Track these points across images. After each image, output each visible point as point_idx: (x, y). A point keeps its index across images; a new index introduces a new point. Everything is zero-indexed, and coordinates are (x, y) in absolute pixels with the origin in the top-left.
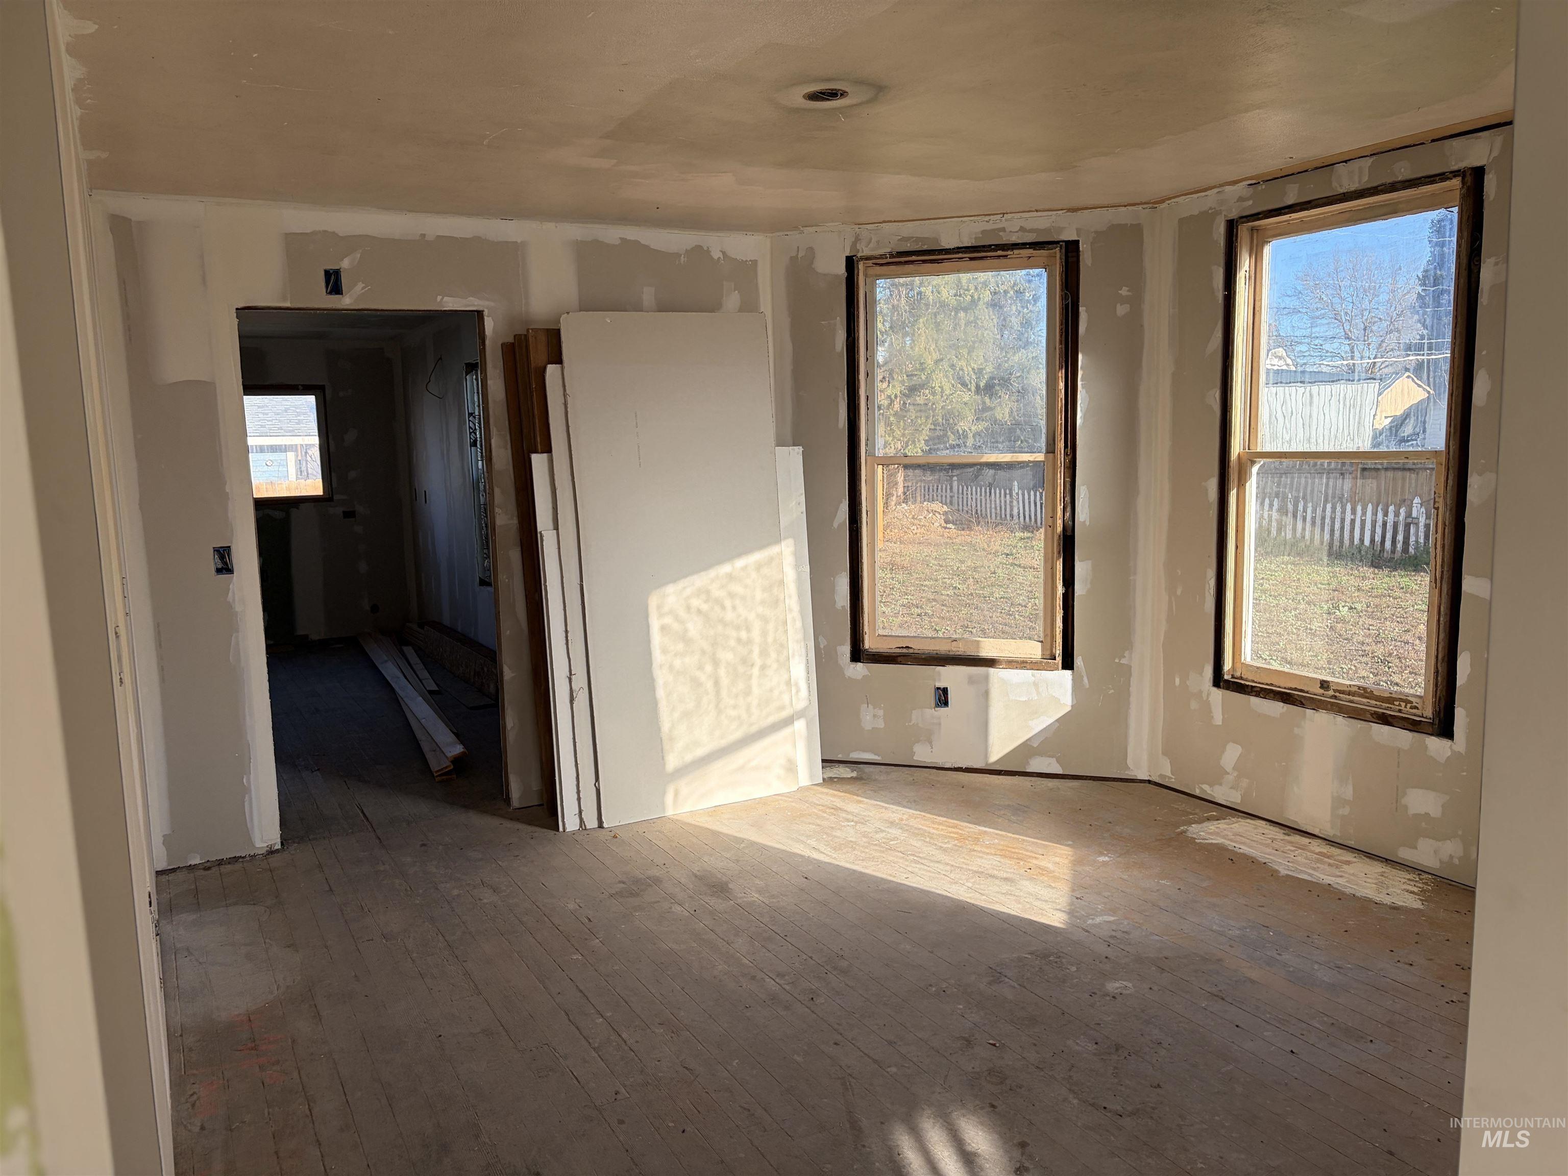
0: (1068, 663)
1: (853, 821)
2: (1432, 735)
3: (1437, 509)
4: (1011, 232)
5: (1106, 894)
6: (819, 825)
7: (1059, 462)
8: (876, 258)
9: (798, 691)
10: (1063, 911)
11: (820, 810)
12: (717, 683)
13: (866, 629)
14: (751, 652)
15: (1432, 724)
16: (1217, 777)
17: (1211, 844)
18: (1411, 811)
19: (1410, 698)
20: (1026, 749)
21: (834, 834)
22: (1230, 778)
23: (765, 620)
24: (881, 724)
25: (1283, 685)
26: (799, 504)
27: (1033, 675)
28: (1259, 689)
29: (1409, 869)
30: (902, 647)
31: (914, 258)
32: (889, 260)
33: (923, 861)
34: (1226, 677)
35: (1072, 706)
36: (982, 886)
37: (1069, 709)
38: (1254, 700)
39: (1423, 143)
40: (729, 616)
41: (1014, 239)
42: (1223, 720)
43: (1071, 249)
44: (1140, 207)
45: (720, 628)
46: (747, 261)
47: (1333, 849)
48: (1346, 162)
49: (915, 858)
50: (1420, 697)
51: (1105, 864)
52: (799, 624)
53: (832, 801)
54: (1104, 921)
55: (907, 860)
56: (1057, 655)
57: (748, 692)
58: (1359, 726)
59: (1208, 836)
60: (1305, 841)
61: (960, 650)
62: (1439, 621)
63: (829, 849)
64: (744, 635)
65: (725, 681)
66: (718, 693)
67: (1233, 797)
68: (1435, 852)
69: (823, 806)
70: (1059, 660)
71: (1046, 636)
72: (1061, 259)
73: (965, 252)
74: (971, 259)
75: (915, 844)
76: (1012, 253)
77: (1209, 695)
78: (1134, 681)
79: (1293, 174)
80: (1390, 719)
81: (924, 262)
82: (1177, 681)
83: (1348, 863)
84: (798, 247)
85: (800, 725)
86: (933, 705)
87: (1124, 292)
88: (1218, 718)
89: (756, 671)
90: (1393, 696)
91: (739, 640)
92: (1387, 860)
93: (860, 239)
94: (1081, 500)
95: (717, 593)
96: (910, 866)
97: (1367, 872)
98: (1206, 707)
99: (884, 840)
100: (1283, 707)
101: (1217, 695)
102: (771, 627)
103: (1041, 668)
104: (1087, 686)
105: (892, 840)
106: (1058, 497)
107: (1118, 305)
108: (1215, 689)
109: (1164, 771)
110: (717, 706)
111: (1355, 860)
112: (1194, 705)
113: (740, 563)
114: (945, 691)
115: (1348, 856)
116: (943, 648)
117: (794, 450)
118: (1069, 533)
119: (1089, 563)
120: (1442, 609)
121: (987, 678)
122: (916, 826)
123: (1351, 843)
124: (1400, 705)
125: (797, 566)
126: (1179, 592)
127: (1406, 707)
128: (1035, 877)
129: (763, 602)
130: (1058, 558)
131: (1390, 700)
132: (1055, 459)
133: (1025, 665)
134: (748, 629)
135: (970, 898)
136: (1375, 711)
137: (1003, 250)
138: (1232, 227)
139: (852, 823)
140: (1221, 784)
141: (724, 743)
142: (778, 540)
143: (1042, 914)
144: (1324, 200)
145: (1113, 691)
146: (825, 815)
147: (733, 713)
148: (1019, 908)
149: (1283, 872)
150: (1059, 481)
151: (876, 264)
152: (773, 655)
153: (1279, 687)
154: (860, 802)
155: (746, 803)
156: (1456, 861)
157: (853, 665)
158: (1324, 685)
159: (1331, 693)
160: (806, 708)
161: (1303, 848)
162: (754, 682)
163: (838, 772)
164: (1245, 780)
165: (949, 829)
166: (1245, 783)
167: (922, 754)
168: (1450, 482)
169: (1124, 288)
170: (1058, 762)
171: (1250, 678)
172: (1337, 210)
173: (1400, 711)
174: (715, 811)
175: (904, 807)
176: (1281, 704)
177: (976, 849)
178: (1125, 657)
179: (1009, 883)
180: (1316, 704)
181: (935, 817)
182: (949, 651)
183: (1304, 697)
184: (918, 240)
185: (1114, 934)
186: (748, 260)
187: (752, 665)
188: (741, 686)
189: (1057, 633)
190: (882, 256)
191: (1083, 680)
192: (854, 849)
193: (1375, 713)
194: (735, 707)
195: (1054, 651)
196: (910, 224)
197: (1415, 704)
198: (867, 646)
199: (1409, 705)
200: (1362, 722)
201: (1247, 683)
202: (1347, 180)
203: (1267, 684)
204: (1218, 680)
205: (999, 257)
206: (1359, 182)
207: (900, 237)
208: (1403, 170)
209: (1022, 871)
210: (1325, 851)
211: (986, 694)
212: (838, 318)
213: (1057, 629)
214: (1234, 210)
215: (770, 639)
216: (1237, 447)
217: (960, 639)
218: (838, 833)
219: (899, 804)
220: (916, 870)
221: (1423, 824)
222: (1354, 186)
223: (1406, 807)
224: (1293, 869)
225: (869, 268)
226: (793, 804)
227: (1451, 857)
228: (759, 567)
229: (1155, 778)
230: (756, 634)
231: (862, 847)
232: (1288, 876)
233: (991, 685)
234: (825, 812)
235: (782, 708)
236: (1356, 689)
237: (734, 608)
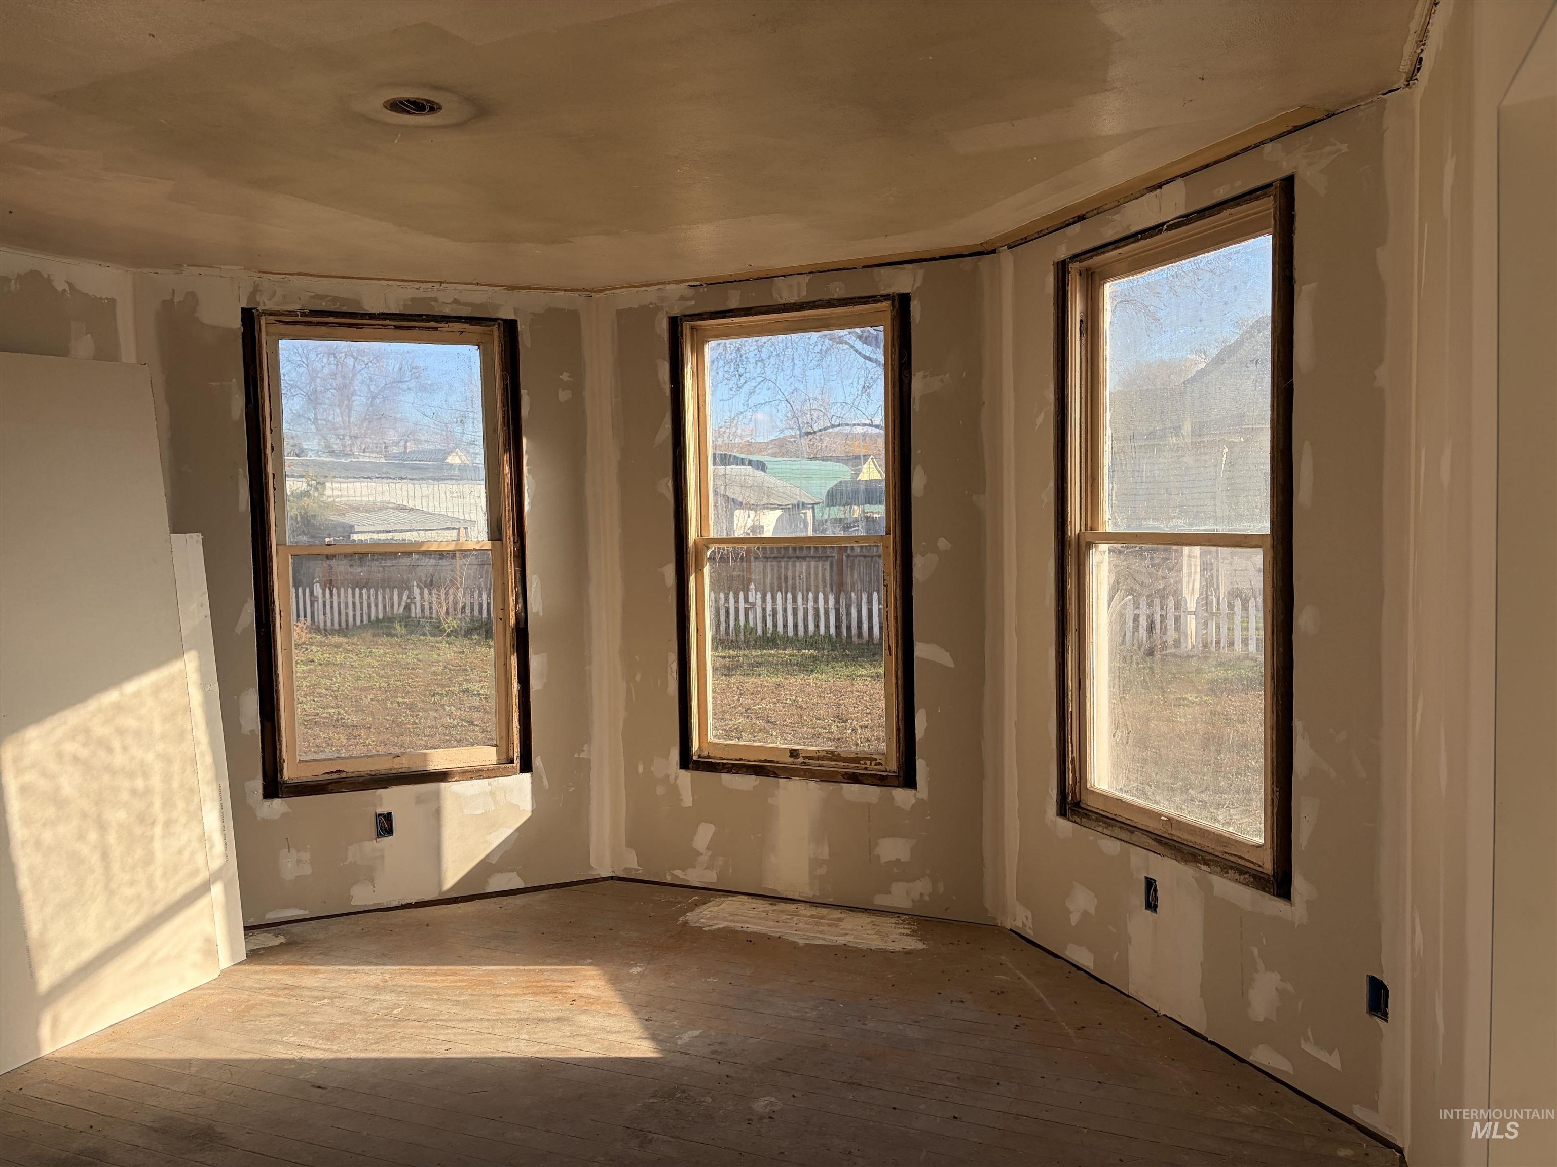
0: (526, 766)
1: (325, 998)
2: (898, 786)
3: (886, 586)
4: (444, 303)
5: (670, 1007)
6: (282, 1015)
7: (509, 550)
8: (282, 314)
9: (212, 847)
10: (644, 1038)
11: (269, 995)
12: (105, 856)
13: (284, 756)
14: (150, 805)
15: (898, 777)
16: (690, 859)
17: (719, 929)
18: (883, 860)
19: (874, 756)
20: (485, 868)
21: (312, 1020)
22: (704, 859)
23: (167, 759)
24: (307, 870)
25: (752, 758)
26: (202, 606)
27: (489, 784)
28: (730, 766)
29: (888, 914)
30: (332, 772)
31: (331, 319)
32: (299, 318)
33: (449, 1024)
34: (695, 758)
35: (532, 811)
36: (540, 1034)
37: (529, 814)
38: (726, 777)
39: (855, 268)
40: (119, 759)
41: (447, 311)
42: (693, 801)
43: (510, 328)
44: (577, 294)
45: (106, 778)
46: (101, 298)
47: (819, 910)
48: (784, 276)
49: (438, 1023)
50: (883, 754)
51: (641, 975)
52: (209, 759)
53: (277, 980)
54: (693, 1037)
55: (431, 1028)
56: (515, 758)
57: (148, 860)
58: (831, 787)
59: (711, 922)
60: (792, 907)
61: (404, 766)
62: (897, 684)
63: (321, 1042)
64: (140, 783)
65: (116, 852)
66: (107, 868)
67: (709, 878)
68: (907, 894)
69: (269, 989)
70: (517, 763)
71: (501, 738)
72: (499, 337)
73: (393, 320)
74: (397, 327)
75: (426, 1006)
76: (446, 325)
77: (676, 778)
78: (593, 774)
79: (735, 281)
80: (860, 778)
81: (341, 325)
82: (641, 769)
83: (841, 920)
84: (173, 290)
85: (217, 890)
86: (374, 834)
87: (565, 377)
88: (688, 800)
89: (158, 830)
90: (859, 756)
91: (134, 792)
92: (866, 910)
93: (260, 291)
94: (533, 590)
95: (101, 731)
96: (440, 1034)
97: (863, 925)
98: (674, 790)
99: (384, 1011)
100: (756, 780)
101: (686, 777)
102: (176, 767)
103: (499, 774)
104: (547, 787)
105: (393, 1009)
106: (510, 587)
107: (560, 390)
108: (683, 771)
109: (631, 863)
110: (107, 887)
111: (842, 916)
112: (660, 790)
113: (130, 687)
114: (388, 817)
115: (837, 914)
116: (383, 766)
117: (192, 537)
118: (522, 625)
119: (545, 655)
120: (899, 673)
121: (438, 795)
122: (408, 984)
123: (830, 900)
124: (865, 764)
125: (203, 685)
126: (638, 678)
127: (871, 765)
128: (586, 1008)
129: (163, 737)
130: (512, 654)
131: (856, 760)
132: (503, 548)
133: (481, 773)
134: (146, 775)
135: (538, 1052)
136: (846, 772)
137: (437, 321)
138: (675, 324)
139: (326, 1001)
140: (694, 867)
141: (119, 935)
142: (178, 654)
143: (628, 1048)
144: (764, 309)
145: (573, 788)
146: (281, 999)
147: (129, 892)
148: (598, 1048)
149: (802, 942)
150: (510, 571)
151: (280, 321)
152: (181, 805)
153: (749, 761)
154: (316, 972)
155: (154, 1010)
156: (927, 898)
157: (267, 803)
158: (794, 753)
159: (801, 760)
160: (221, 869)
161: (794, 914)
162: (157, 845)
163: (257, 941)
164: (720, 858)
165: (449, 977)
166: (720, 860)
167: (362, 897)
168: (898, 562)
169: (565, 373)
170: (519, 875)
171: (719, 756)
172: (774, 319)
173: (866, 769)
174: (115, 1031)
175: (376, 964)
176: (754, 777)
177: (498, 993)
178: (584, 751)
179: (565, 1023)
180: (788, 773)
181: (424, 968)
182: (391, 770)
183: (777, 767)
184: (335, 299)
185: (712, 1048)
186: (104, 297)
187: (153, 823)
188: (139, 853)
189: (515, 734)
190: (291, 313)
191: (542, 782)
192: (355, 1033)
193: (846, 773)
194: (132, 883)
195: (511, 754)
196: (326, 281)
197: (878, 761)
198: (286, 777)
199: (874, 763)
200: (833, 783)
201: (718, 761)
202: (787, 292)
203: (736, 760)
204: (686, 761)
205: (428, 328)
206: (799, 295)
207: (312, 294)
208: (838, 289)
209: (567, 1005)
210: (814, 913)
211: (438, 813)
212: (234, 380)
213: (515, 729)
214: (676, 308)
215: (176, 784)
216: (693, 534)
217: (403, 754)
218: (317, 1019)
219: (368, 963)
220: (452, 1038)
221: (895, 869)
222: (793, 299)
223: (878, 857)
224: (806, 937)
225: (270, 325)
226: (226, 996)
227: (922, 895)
228: (156, 690)
229: (622, 875)
230: (156, 781)
231: (363, 1026)
232: (807, 944)
233: (442, 802)
234: (279, 996)
235: (196, 872)
236: (824, 754)
237: (125, 749)
